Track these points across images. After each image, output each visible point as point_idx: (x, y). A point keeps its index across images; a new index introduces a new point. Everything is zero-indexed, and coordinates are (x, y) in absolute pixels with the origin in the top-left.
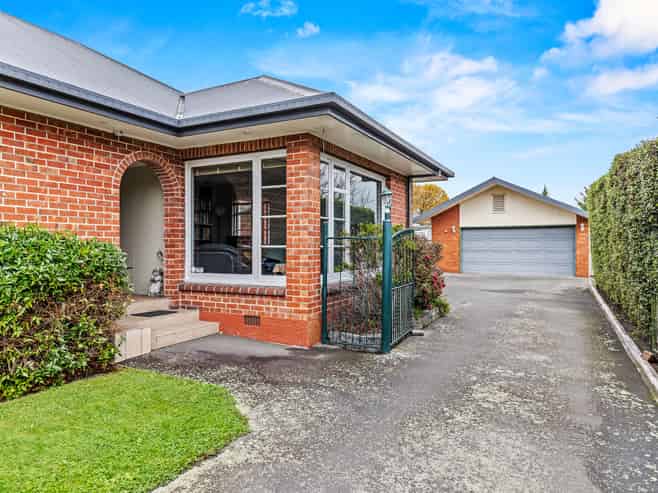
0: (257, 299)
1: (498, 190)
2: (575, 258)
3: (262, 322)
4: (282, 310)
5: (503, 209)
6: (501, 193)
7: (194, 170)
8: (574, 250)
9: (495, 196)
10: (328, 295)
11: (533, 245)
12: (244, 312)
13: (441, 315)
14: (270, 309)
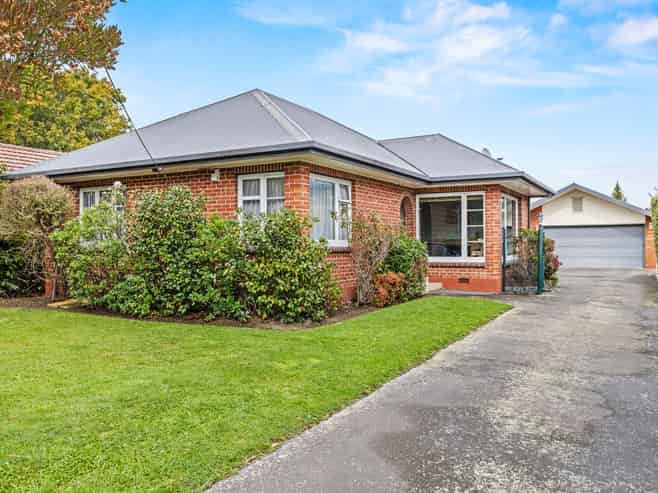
0: (467, 269)
1: (577, 194)
2: (644, 252)
3: (470, 281)
4: (483, 274)
5: (581, 210)
6: (579, 195)
7: (421, 199)
8: (644, 246)
9: (575, 199)
10: (505, 267)
11: (606, 241)
12: (459, 277)
13: (554, 285)
14: (474, 274)
